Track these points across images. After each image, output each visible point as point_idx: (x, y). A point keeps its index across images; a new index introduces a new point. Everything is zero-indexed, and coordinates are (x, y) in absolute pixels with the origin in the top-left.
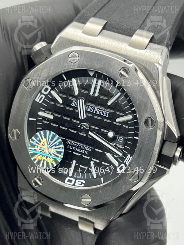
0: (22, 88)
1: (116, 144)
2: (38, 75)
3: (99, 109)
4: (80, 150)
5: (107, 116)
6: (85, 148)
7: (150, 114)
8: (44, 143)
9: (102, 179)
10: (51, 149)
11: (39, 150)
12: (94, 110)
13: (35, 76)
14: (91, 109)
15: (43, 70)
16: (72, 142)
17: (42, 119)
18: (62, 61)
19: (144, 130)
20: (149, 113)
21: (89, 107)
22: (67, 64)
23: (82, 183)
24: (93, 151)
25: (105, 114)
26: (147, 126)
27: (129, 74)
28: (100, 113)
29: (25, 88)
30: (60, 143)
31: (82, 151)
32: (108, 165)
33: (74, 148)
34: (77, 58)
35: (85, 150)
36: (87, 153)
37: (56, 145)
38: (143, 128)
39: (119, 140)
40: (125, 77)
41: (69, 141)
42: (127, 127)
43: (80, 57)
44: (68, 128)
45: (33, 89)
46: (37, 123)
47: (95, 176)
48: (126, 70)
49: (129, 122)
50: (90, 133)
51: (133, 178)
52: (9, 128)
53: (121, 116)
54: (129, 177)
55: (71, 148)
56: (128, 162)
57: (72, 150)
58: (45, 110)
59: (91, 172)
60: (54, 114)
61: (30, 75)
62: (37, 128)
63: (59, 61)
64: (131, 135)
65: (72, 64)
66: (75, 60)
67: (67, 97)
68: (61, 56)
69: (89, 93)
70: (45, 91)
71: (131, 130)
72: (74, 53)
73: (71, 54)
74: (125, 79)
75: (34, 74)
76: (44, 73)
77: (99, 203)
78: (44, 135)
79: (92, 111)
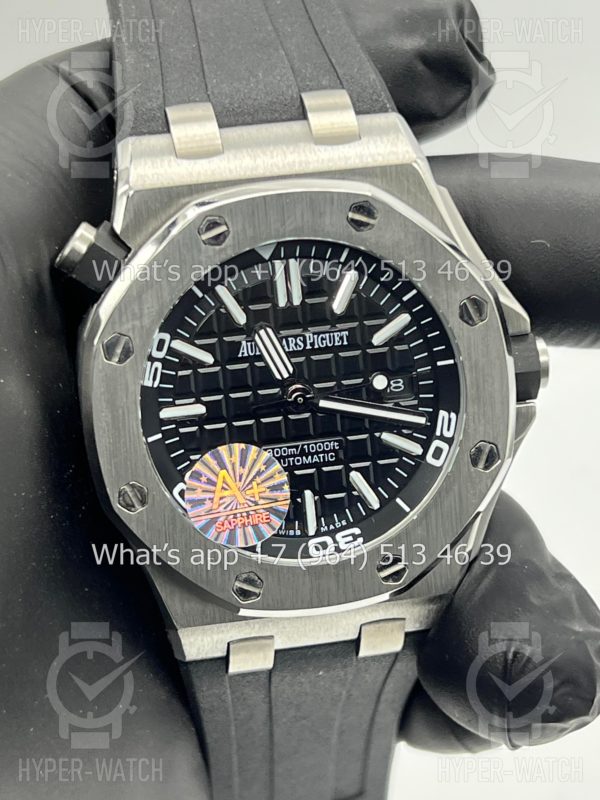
0: (100, 367)
1: (395, 401)
2: (134, 314)
3: (318, 334)
4: (310, 457)
6: (320, 447)
7: (467, 289)
8: (224, 482)
9: (398, 500)
10: (252, 488)
11: (219, 505)
12: (305, 342)
13: (128, 321)
14: (296, 344)
16: (281, 448)
17: (174, 426)
18: (185, 251)
19: (466, 334)
20: (463, 288)
21: (290, 339)
22: (203, 255)
23: (355, 537)
24: (345, 444)
25: (337, 339)
26: (471, 322)
27: (376, 215)
28: (324, 342)
29: (109, 365)
30: (268, 464)
31: (316, 459)
32: (395, 460)
34: (223, 229)
35: (324, 452)
36: (332, 457)
37: (259, 473)
38: (463, 329)
39: (395, 388)
40: (368, 224)
41: (273, 449)
42: (405, 347)
43: (229, 224)
44: (257, 418)
45: (136, 358)
46: (167, 442)
47: (375, 504)
48: (364, 207)
49: (406, 334)
50: (323, 403)
51: (487, 461)
52: (108, 489)
53: (380, 327)
54: (475, 463)
55: (284, 463)
56: (448, 429)
57: (289, 469)
58: (174, 400)
59: (362, 499)
60: (203, 398)
61: (110, 325)
62: (172, 456)
63: (178, 257)
64: (423, 362)
65: (217, 248)
66: (220, 235)
67: (221, 341)
68: (179, 241)
69: (275, 305)
70: (160, 348)
71: (419, 349)
72: (208, 218)
73: (204, 223)
74: (371, 229)
75: (120, 317)
76: (147, 303)
77: (427, 562)
78: (215, 462)
79: (300, 346)
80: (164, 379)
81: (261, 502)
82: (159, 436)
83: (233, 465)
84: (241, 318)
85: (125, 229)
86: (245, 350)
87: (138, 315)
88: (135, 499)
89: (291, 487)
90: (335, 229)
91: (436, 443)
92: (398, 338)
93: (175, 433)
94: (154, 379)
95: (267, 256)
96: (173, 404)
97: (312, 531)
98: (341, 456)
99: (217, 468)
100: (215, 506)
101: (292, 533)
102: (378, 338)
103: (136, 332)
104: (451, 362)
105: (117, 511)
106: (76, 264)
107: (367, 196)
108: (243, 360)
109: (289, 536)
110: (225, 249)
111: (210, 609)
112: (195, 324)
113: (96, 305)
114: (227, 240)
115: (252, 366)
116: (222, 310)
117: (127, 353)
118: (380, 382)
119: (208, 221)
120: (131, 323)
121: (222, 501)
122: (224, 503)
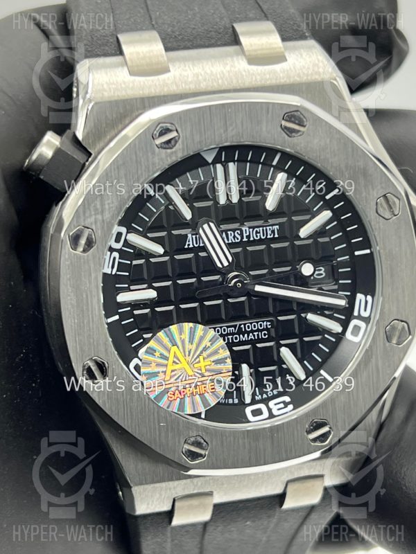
0: (67, 257)
2: (96, 210)
3: (253, 228)
4: (246, 335)
5: (276, 236)
6: (255, 327)
7: (383, 188)
8: (175, 356)
9: (323, 372)
10: (199, 362)
11: (171, 377)
12: (242, 235)
13: (91, 216)
14: (234, 237)
16: (221, 328)
17: (129, 309)
18: (141, 154)
19: (382, 227)
20: (379, 187)
21: (229, 233)
22: (156, 158)
24: (276, 324)
25: (269, 232)
26: (386, 216)
27: (305, 124)
28: (258, 235)
29: (75, 254)
30: (213, 341)
31: (251, 337)
32: (318, 338)
34: (174, 134)
35: (258, 330)
36: (265, 335)
37: (205, 349)
38: (379, 223)
39: (319, 275)
40: (299, 131)
41: (215, 329)
42: (327, 239)
43: (179, 130)
44: (201, 301)
45: (98, 247)
46: (123, 323)
47: (302, 375)
48: (294, 117)
49: (327, 228)
50: (258, 288)
51: (399, 337)
52: (73, 364)
53: (306, 222)
54: (389, 339)
55: (224, 340)
56: (365, 310)
57: (230, 346)
58: (129, 286)
59: (290, 371)
60: (154, 284)
61: (75, 219)
62: (127, 335)
63: (134, 157)
64: (342, 253)
65: (169, 151)
66: (171, 139)
67: (170, 234)
68: (135, 144)
69: (216, 203)
70: (117, 240)
71: (338, 242)
72: (161, 125)
73: (157, 129)
74: (301, 135)
75: (84, 213)
76: (108, 199)
77: (349, 424)
78: (168, 339)
79: (238, 239)
80: (121, 267)
81: (206, 374)
82: (117, 317)
83: (183, 342)
84: (188, 214)
85: (86, 136)
86: (191, 242)
87: (100, 210)
88: (97, 373)
89: (233, 361)
90: (270, 135)
91: (354, 322)
92: (321, 232)
93: (129, 315)
94: (113, 267)
95: (210, 160)
96: (128, 290)
97: (248, 400)
98: (273, 333)
99: (169, 345)
100: (168, 378)
101: (231, 401)
102: (304, 232)
103: (98, 224)
104: (368, 251)
106: (43, 167)
107: (297, 106)
108: (189, 250)
109: (228, 404)
110: (175, 152)
111: (161, 469)
112: (148, 220)
113: (61, 203)
114: (177, 145)
115: (197, 256)
116: (171, 207)
117: (90, 244)
118: (307, 269)
119: (161, 127)
120: (94, 217)
121: (173, 373)
122: (175, 375)
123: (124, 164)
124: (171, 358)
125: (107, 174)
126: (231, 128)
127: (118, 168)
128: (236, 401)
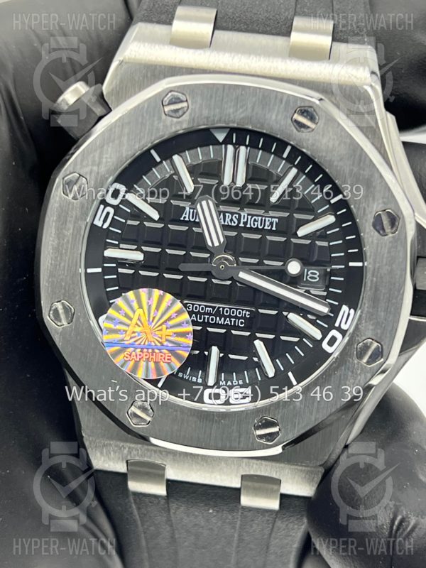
0: (57, 199)
1: (307, 288)
2: (94, 161)
3: (253, 215)
4: (223, 319)
5: (274, 229)
6: (233, 313)
7: (384, 203)
8: (139, 319)
9: (290, 374)
10: (161, 330)
11: (131, 338)
12: (239, 220)
13: (87, 165)
14: (231, 220)
15: (105, 147)
16: (200, 305)
17: (114, 265)
18: (147, 118)
19: (375, 241)
20: (380, 201)
21: (227, 215)
22: (162, 124)
23: (245, 396)
24: (255, 315)
25: (267, 223)
26: (381, 232)
27: (317, 121)
28: (256, 223)
29: (65, 198)
31: (227, 322)
32: (296, 339)
33: (208, 319)
34: (185, 104)
35: (236, 317)
36: (242, 323)
37: (170, 319)
38: (373, 237)
39: (311, 278)
40: (308, 127)
41: (193, 305)
42: (325, 244)
43: (190, 101)
44: (185, 275)
46: (105, 277)
47: (271, 372)
48: (307, 112)
49: (328, 233)
50: (243, 275)
51: (370, 357)
52: (42, 302)
53: (307, 222)
54: (359, 356)
55: (200, 319)
56: (346, 323)
57: (204, 325)
58: (119, 244)
59: (260, 366)
60: (143, 247)
62: (108, 290)
63: (140, 120)
64: (339, 260)
65: (175, 120)
66: (180, 109)
67: (169, 203)
68: (144, 106)
69: (221, 183)
71: (337, 249)
72: (173, 93)
73: (168, 96)
74: (309, 132)
75: (82, 161)
76: (107, 154)
77: (298, 431)
78: (136, 301)
79: (234, 223)
80: (115, 223)
82: (99, 270)
83: (150, 307)
84: (189, 186)
87: (97, 162)
88: (62, 316)
90: (276, 122)
91: (334, 333)
92: (321, 234)
93: (113, 271)
94: (105, 221)
95: (221, 139)
96: (117, 246)
97: (211, 382)
99: (135, 305)
101: (194, 379)
103: (93, 174)
104: (360, 264)
105: (45, 321)
106: (63, 111)
107: (310, 102)
109: (192, 382)
110: (181, 122)
112: (149, 183)
114: (184, 116)
115: (190, 230)
116: (175, 177)
118: (294, 268)
119: (172, 95)
120: (90, 167)
121: (133, 335)
122: (135, 337)
123: (129, 123)
124: (135, 320)
125: (111, 130)
126: (241, 110)
127: (123, 125)
128: (200, 381)
